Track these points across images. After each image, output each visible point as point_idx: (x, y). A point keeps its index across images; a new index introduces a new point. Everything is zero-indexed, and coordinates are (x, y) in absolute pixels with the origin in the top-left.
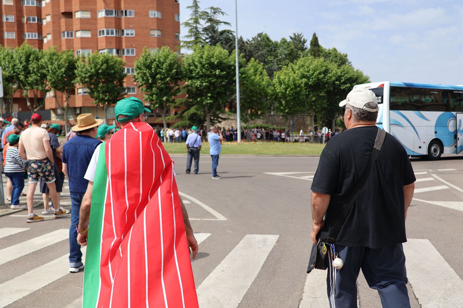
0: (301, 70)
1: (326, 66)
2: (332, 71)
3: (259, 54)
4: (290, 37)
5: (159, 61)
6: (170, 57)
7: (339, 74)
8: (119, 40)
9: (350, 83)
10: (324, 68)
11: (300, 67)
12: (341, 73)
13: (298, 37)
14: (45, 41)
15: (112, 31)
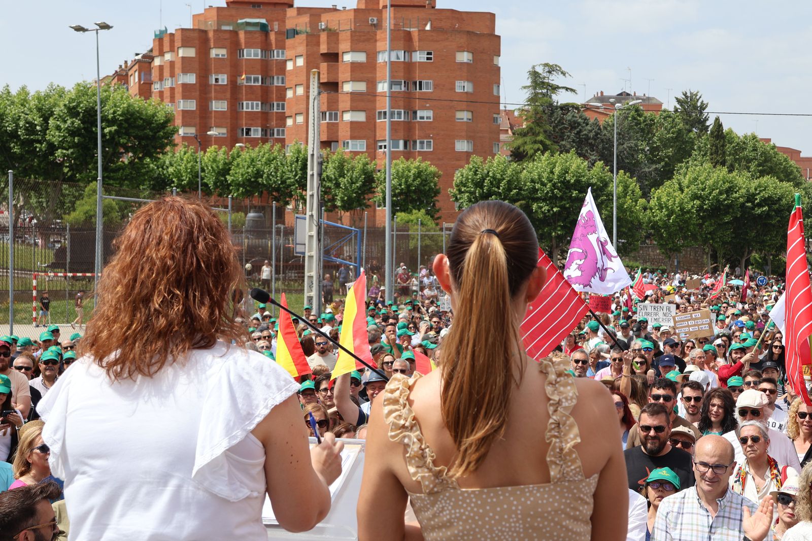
0: (693, 187)
1: (731, 182)
2: (740, 189)
3: (625, 146)
4: (677, 99)
5: (494, 178)
6: (509, 172)
7: (752, 190)
8: (408, 127)
9: (768, 205)
10: (727, 185)
11: (691, 183)
12: (756, 189)
13: (691, 97)
14: (289, 122)
15: (399, 114)
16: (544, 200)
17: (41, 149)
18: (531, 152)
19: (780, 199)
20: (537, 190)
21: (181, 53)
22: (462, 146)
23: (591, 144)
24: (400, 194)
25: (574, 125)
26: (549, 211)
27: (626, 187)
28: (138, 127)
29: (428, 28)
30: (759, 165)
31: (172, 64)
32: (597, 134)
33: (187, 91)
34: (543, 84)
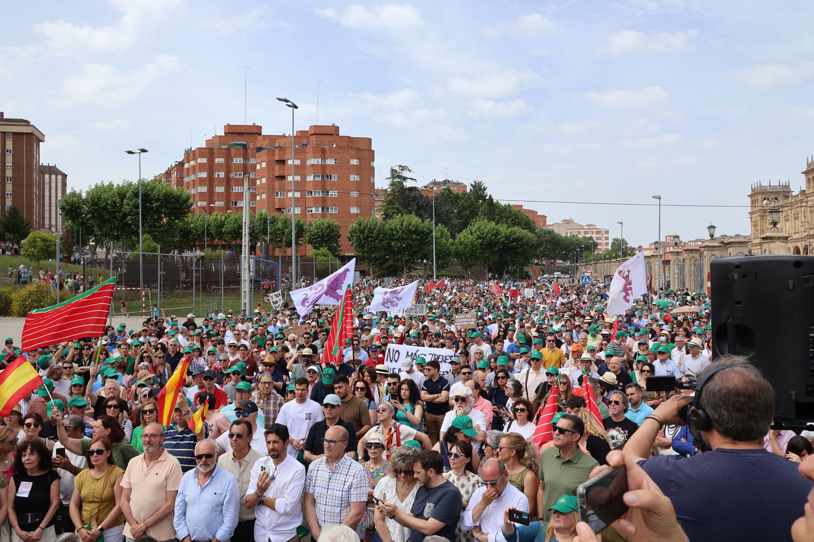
0: (477, 232)
1: (497, 230)
2: (502, 233)
4: (471, 184)
6: (379, 224)
7: (508, 234)
8: (324, 200)
9: (516, 242)
10: (495, 231)
11: (476, 230)
12: (510, 234)
13: (478, 184)
14: (258, 198)
15: (319, 192)
16: (398, 240)
17: (119, 216)
18: (391, 214)
19: (522, 239)
20: (394, 235)
21: (200, 160)
22: (354, 210)
23: (424, 209)
24: (318, 238)
25: (415, 199)
26: (401, 246)
27: (442, 233)
28: (172, 203)
29: (334, 146)
30: (512, 221)
31: (194, 167)
32: (428, 203)
33: (202, 181)
34: (399, 177)
